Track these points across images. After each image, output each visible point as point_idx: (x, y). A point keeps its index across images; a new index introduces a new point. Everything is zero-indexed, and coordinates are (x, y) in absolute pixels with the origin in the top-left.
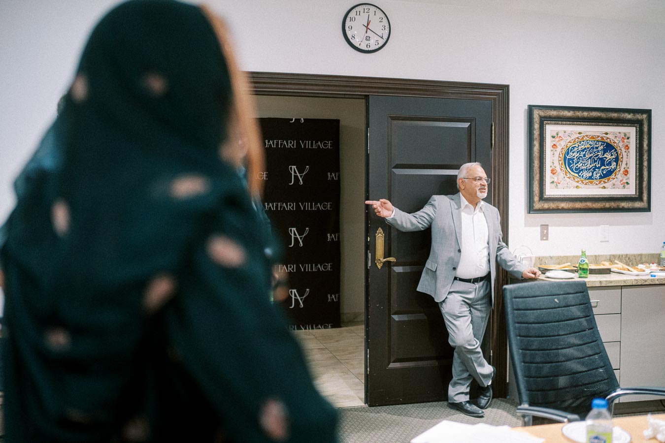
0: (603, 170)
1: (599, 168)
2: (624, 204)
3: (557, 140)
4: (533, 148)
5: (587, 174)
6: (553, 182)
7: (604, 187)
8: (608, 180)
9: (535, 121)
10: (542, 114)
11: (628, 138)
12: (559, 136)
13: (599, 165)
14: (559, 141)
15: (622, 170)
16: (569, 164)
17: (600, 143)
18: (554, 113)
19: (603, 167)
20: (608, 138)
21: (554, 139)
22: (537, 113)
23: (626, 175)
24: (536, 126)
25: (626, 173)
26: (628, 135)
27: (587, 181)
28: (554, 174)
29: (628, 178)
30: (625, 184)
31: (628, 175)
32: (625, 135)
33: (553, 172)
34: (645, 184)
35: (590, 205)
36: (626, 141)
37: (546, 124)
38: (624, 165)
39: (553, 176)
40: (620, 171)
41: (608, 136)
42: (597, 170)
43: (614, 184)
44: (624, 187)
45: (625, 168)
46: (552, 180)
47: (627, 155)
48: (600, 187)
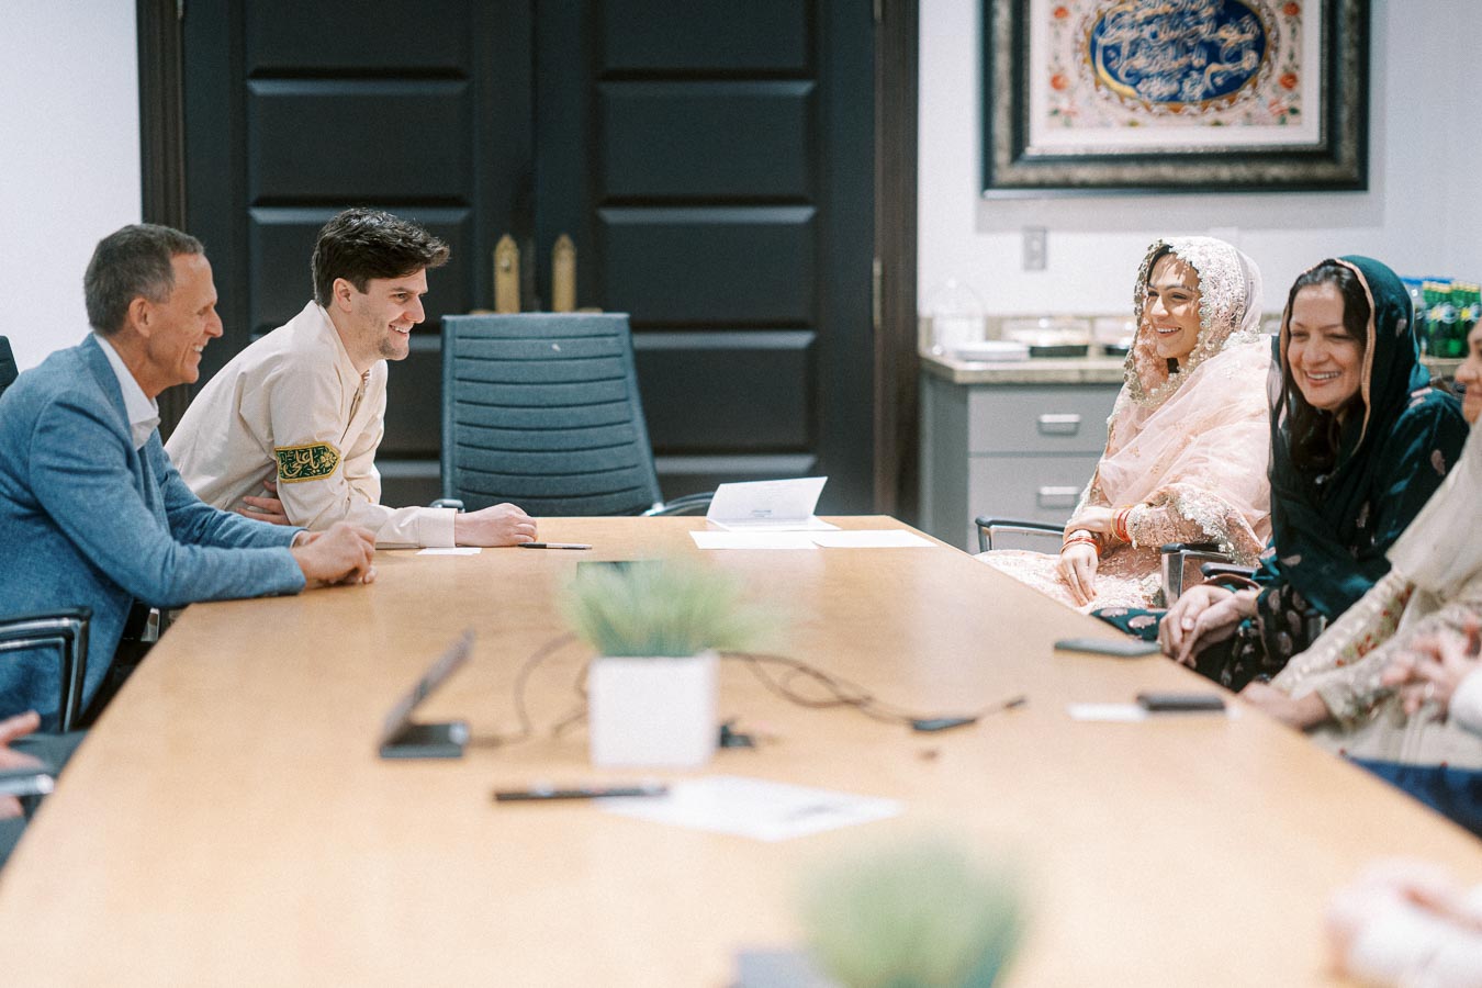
0: (1213, 76)
1: (1201, 70)
2: (1277, 171)
5: (1158, 87)
6: (1055, 112)
7: (1217, 124)
8: (1231, 101)
13: (1203, 61)
15: (1278, 72)
16: (1107, 61)
19: (1214, 67)
23: (1289, 87)
25: (1290, 80)
27: (1163, 107)
28: (1058, 88)
29: (1298, 97)
30: (1288, 115)
31: (1297, 89)
33: (1056, 83)
34: (1349, 112)
35: (1167, 172)
38: (1281, 62)
39: (1057, 95)
40: (1269, 76)
42: (1195, 75)
43: (1248, 115)
44: (1283, 122)
45: (1285, 69)
46: (1053, 106)
47: (1294, 31)
48: (1203, 124)
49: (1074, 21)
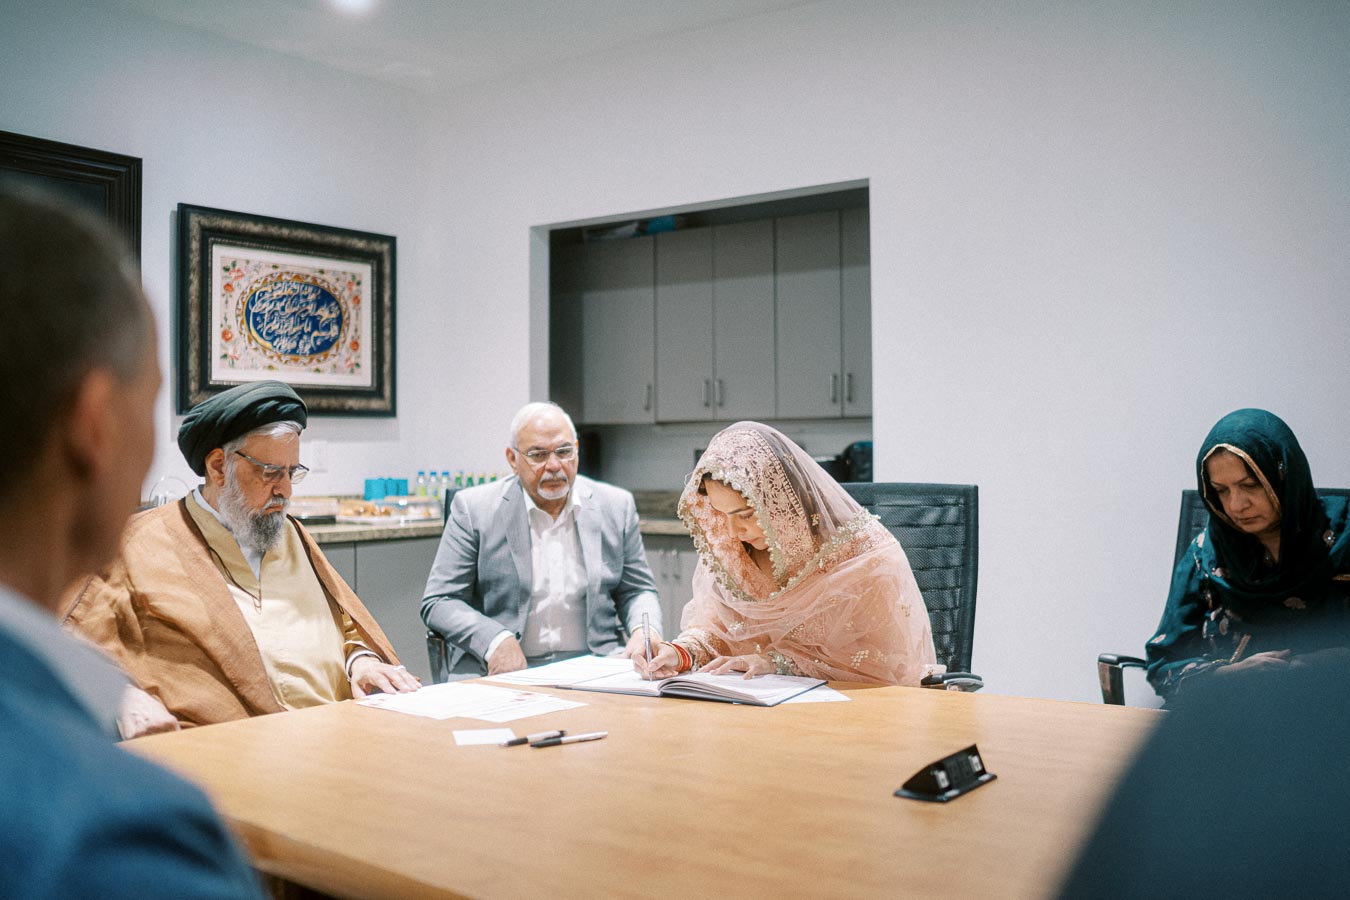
0: (316, 338)
1: (309, 334)
2: (352, 403)
3: (233, 275)
4: (188, 288)
5: (286, 344)
6: (225, 356)
7: (318, 370)
8: (326, 357)
9: (191, 235)
10: (205, 222)
11: (359, 283)
12: (237, 268)
13: (309, 329)
14: (236, 278)
15: (349, 341)
16: (256, 324)
17: (311, 289)
18: (227, 224)
19: (315, 334)
20: (324, 281)
21: (227, 274)
22: (196, 219)
23: (355, 350)
24: (195, 245)
25: (355, 345)
26: (358, 279)
27: (288, 357)
28: (227, 340)
29: (359, 357)
30: (355, 368)
31: (359, 351)
32: (354, 277)
33: (225, 335)
34: (387, 368)
36: (355, 288)
37: (214, 243)
38: (350, 333)
39: (226, 344)
40: (344, 342)
41: (325, 276)
42: (305, 337)
43: (335, 366)
44: (352, 371)
45: (353, 338)
46: (224, 352)
47: (357, 315)
48: (310, 370)
49: (237, 294)
